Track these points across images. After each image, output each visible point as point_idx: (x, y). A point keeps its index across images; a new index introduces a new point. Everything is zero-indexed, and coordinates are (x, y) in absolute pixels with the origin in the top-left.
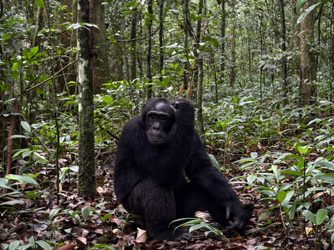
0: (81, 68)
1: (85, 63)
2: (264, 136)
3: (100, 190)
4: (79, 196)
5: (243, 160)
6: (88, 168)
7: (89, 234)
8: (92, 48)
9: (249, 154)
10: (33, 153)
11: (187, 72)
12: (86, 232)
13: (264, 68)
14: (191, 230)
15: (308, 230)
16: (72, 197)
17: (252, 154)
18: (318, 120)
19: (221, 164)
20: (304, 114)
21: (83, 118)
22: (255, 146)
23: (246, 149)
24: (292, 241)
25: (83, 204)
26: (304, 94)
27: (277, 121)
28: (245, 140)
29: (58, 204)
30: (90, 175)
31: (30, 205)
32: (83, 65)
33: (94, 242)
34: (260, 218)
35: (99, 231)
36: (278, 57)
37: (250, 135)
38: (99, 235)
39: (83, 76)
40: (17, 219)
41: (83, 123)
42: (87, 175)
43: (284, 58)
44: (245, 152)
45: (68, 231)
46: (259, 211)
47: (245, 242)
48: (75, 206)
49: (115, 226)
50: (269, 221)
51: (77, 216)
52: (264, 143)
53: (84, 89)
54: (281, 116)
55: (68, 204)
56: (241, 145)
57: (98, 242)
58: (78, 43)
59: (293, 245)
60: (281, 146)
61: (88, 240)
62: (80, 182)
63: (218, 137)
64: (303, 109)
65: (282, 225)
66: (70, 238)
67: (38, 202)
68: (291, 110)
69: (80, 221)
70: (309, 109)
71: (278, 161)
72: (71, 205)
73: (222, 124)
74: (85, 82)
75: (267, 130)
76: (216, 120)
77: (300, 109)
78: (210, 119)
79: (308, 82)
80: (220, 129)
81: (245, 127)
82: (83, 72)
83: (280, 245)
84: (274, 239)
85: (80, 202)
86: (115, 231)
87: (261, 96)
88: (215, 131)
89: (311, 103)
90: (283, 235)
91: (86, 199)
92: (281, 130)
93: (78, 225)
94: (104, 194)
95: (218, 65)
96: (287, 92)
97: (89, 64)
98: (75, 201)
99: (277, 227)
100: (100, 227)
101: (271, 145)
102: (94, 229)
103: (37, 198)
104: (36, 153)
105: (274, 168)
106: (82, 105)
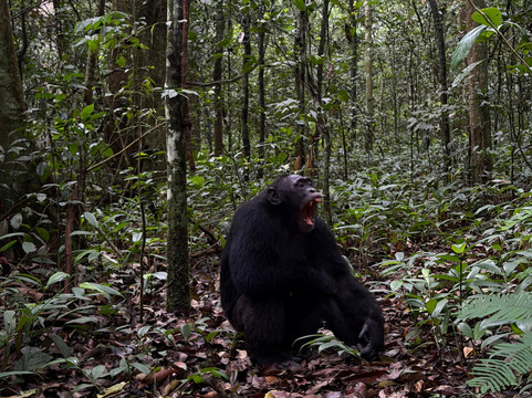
0: (171, 142)
1: (176, 135)
2: (416, 229)
3: (195, 304)
4: (168, 311)
5: (385, 262)
6: (180, 275)
7: (188, 359)
8: (185, 116)
9: (393, 255)
10: (101, 255)
11: (305, 138)
12: (183, 355)
13: (415, 129)
14: (320, 349)
15: (467, 350)
16: (159, 313)
17: (397, 255)
18: (489, 207)
19: (356, 268)
20: (473, 198)
21: (173, 208)
22: (402, 243)
23: (389, 248)
24: (446, 363)
25: (175, 322)
26: (474, 167)
27: (434, 206)
28: (388, 236)
29: (141, 321)
30: (183, 284)
31: (105, 324)
32: (174, 139)
33: (197, 367)
34: (407, 338)
35: (201, 355)
36: (436, 114)
37: (395, 227)
38: (201, 359)
39: (174, 153)
40: (91, 342)
41: (173, 215)
42: (179, 283)
43: (445, 115)
44: (389, 253)
45: (164, 353)
46: (406, 329)
47: (388, 365)
48: (165, 324)
49: (220, 348)
50: (419, 339)
51: (170, 336)
52: (415, 239)
53: (174, 170)
54: (440, 199)
55: (155, 322)
56: (383, 243)
57: (202, 367)
58: (167, 110)
59: (446, 368)
60: (439, 243)
61: (188, 365)
62: (169, 294)
63: (350, 232)
64: (471, 189)
65: (435, 346)
66: (165, 363)
67: (115, 320)
68: (455, 191)
69: (175, 342)
70: (479, 190)
71: (432, 263)
72: (159, 322)
73: (356, 212)
74: (175, 160)
75: (420, 220)
76: (347, 207)
77: (467, 189)
78: (339, 205)
79: (479, 150)
80: (354, 219)
81: (388, 216)
82: (173, 148)
83: (431, 368)
84: (425, 362)
85: (171, 320)
86: (221, 354)
87: (412, 167)
88: (347, 224)
89: (485, 180)
90: (436, 357)
91: (178, 315)
92: (440, 220)
93: (172, 347)
94: (200, 309)
95: (348, 121)
96: (449, 164)
97: (181, 138)
98: (164, 319)
99: (429, 347)
100: (201, 349)
101: (426, 241)
102: (194, 352)
103: (113, 315)
104: (105, 255)
105: (425, 272)
106: (172, 191)
